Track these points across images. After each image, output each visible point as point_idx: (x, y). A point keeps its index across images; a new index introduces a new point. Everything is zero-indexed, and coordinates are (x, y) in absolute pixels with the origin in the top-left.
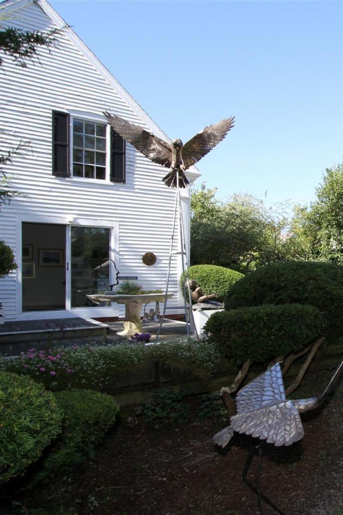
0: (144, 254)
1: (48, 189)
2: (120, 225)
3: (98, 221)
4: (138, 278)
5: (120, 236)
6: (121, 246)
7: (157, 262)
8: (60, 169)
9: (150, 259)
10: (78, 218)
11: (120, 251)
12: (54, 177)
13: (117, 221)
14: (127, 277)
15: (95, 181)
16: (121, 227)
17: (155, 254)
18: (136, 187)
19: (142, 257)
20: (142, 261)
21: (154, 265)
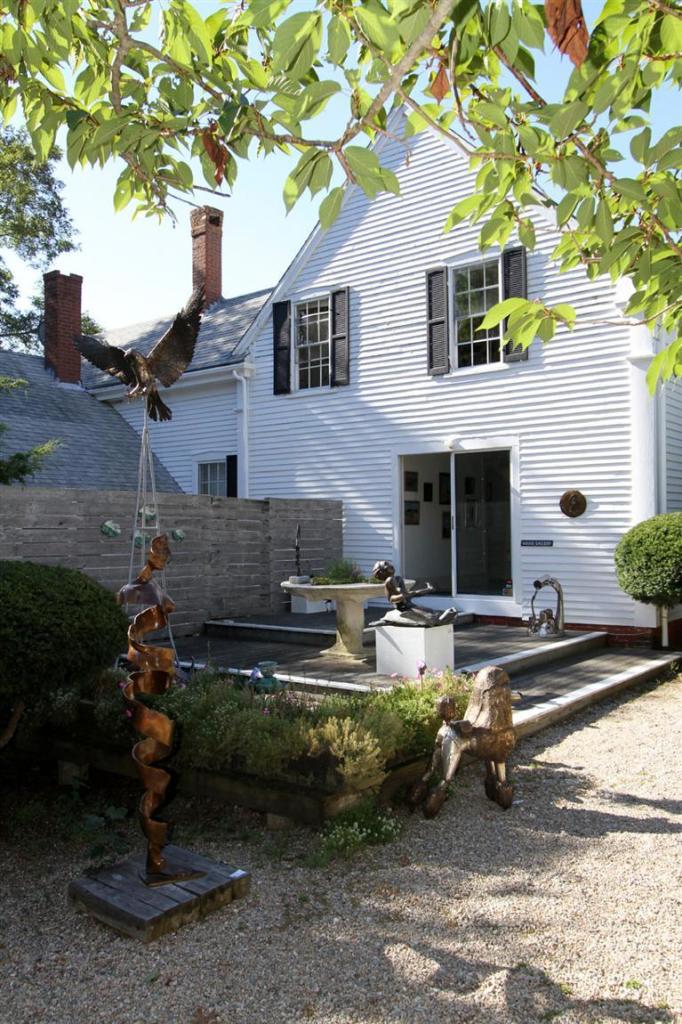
0: (562, 494)
1: (424, 399)
2: (521, 441)
3: (489, 439)
4: (554, 544)
5: (522, 463)
6: (524, 481)
7: (587, 509)
8: (436, 363)
9: (574, 505)
10: (460, 440)
11: (523, 491)
12: (430, 378)
13: (515, 435)
14: (535, 541)
15: (489, 367)
16: (524, 445)
17: (583, 493)
18: (547, 361)
19: (558, 501)
20: (559, 509)
21: (582, 517)
